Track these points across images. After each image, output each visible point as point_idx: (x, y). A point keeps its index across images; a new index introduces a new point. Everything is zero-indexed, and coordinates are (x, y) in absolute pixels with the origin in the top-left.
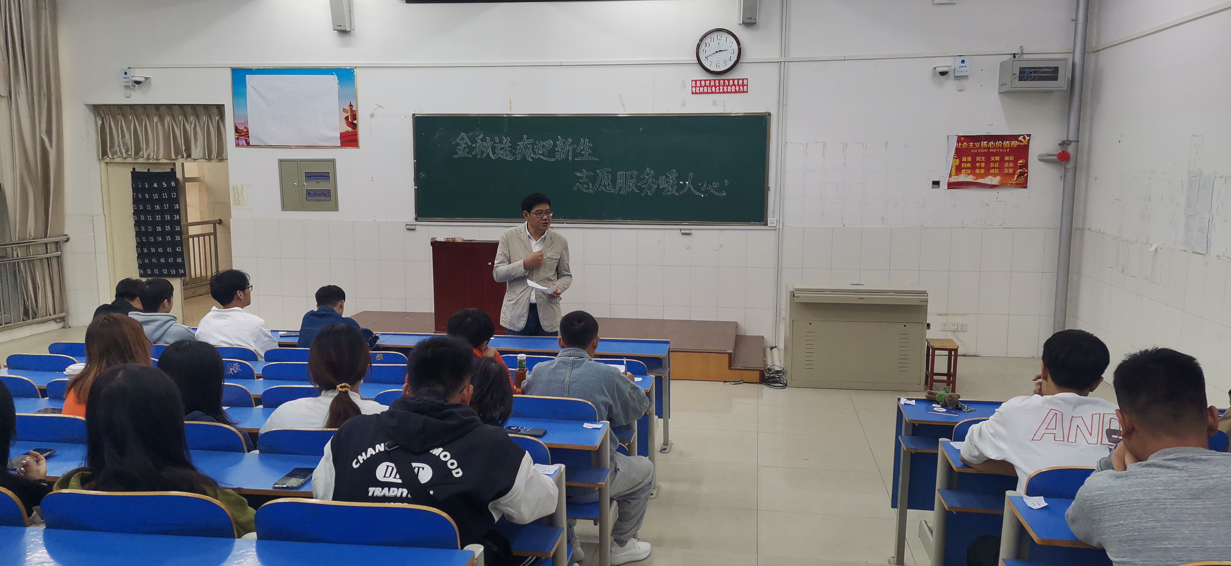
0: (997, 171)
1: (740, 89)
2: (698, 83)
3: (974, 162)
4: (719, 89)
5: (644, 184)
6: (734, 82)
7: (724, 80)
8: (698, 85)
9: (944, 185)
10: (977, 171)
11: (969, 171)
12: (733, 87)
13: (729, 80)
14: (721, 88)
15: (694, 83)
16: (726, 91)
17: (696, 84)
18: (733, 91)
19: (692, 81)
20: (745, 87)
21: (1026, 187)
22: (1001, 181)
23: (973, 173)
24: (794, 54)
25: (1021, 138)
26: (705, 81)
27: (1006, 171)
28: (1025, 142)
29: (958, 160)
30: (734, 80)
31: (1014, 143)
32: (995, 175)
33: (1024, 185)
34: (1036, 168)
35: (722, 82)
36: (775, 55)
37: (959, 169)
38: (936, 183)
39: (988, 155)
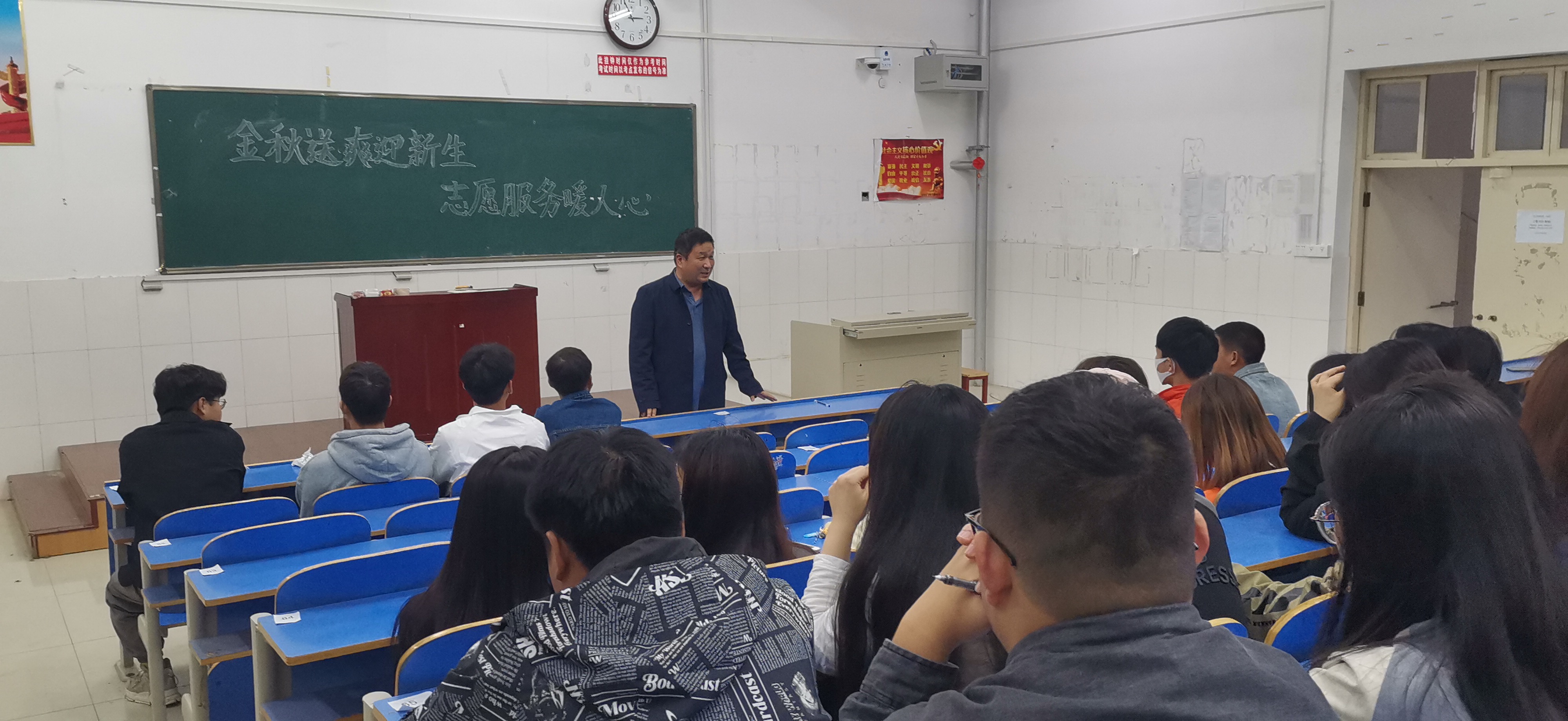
0: (917, 180)
1: (657, 71)
2: (606, 59)
3: (897, 170)
4: (633, 70)
5: (541, 202)
6: (650, 62)
7: (638, 58)
8: (607, 62)
9: (873, 197)
10: (901, 180)
11: (894, 180)
12: (650, 68)
13: (644, 58)
14: (635, 68)
15: (601, 59)
16: (641, 73)
17: (603, 61)
18: (650, 73)
19: (599, 56)
20: (664, 69)
21: (942, 198)
22: (922, 191)
23: (897, 183)
24: (718, 30)
25: (935, 143)
26: (615, 57)
27: (925, 181)
28: (939, 149)
29: (884, 168)
30: (650, 58)
31: (931, 149)
32: (915, 185)
33: (940, 196)
34: (951, 179)
35: (635, 60)
36: (696, 30)
37: (885, 178)
38: (865, 195)
39: (909, 162)
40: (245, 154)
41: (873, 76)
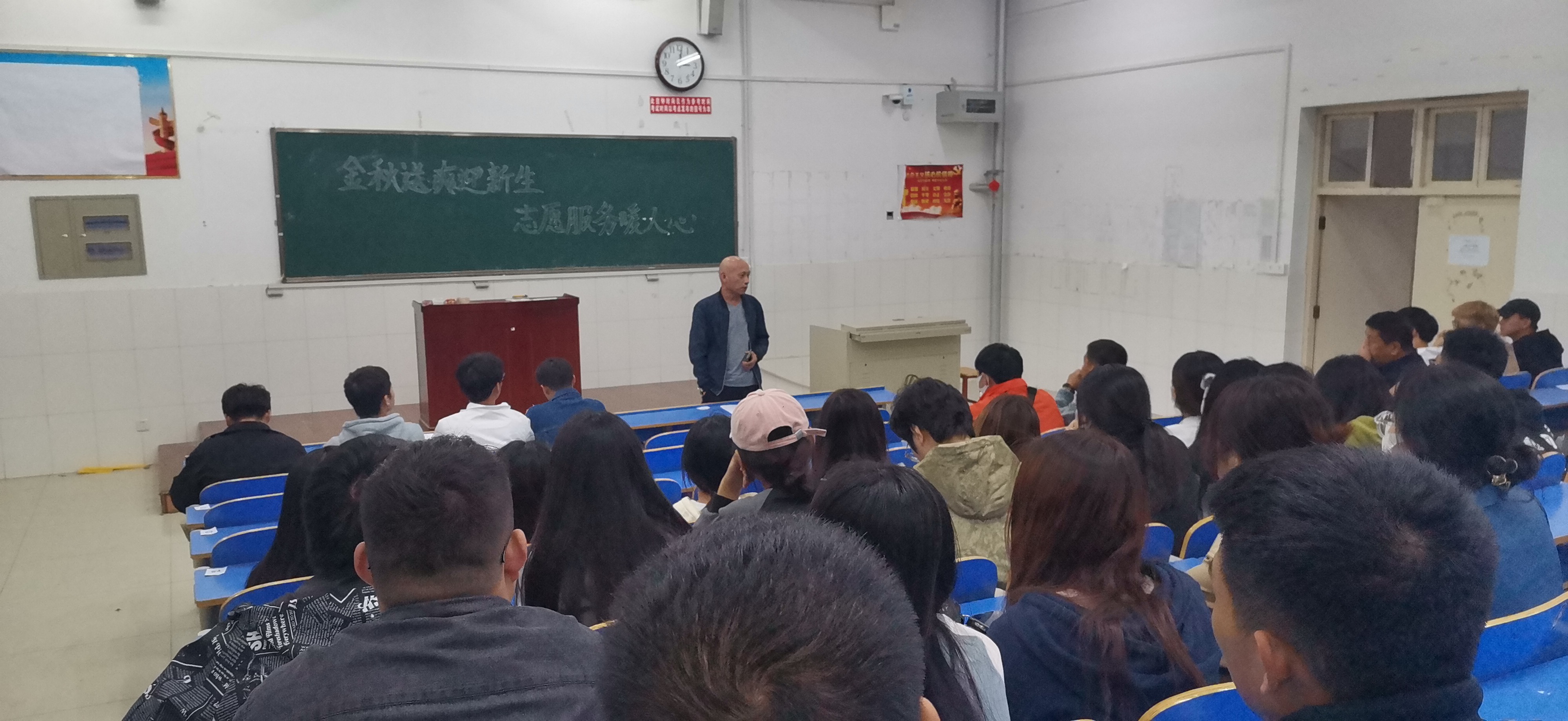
0: (938, 201)
1: (703, 110)
2: (658, 100)
3: (920, 192)
4: (681, 109)
5: (600, 222)
6: (696, 102)
7: (686, 98)
8: (658, 102)
9: (897, 216)
10: (923, 201)
11: (916, 201)
12: (696, 107)
13: (691, 98)
14: (683, 107)
15: (653, 100)
16: (688, 111)
17: (655, 101)
18: (696, 111)
19: (651, 97)
20: (708, 107)
21: (961, 216)
22: (943, 209)
23: (920, 204)
24: (757, 72)
25: (955, 168)
26: (665, 98)
27: (945, 201)
28: (959, 173)
29: (907, 191)
30: (696, 98)
31: (951, 173)
32: (937, 205)
33: (959, 214)
34: (969, 199)
35: (683, 100)
36: (738, 73)
37: (908, 200)
38: (890, 214)
39: (931, 185)
40: (351, 183)
41: (898, 111)
